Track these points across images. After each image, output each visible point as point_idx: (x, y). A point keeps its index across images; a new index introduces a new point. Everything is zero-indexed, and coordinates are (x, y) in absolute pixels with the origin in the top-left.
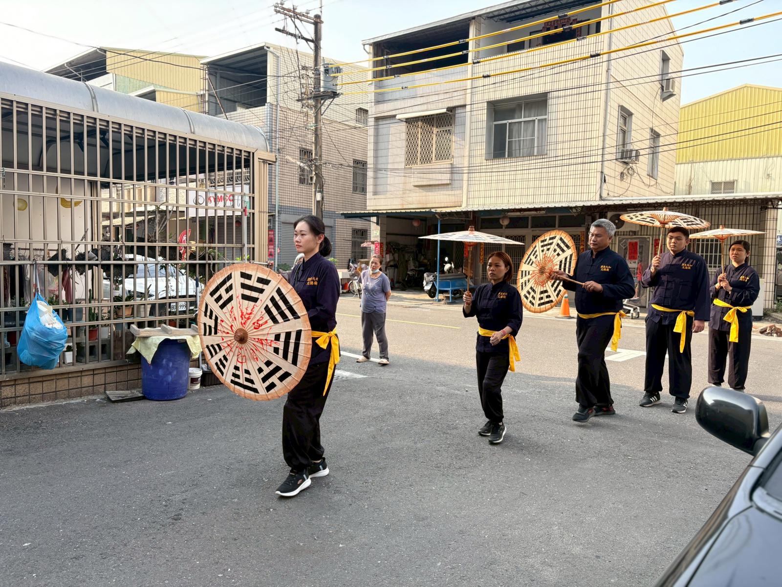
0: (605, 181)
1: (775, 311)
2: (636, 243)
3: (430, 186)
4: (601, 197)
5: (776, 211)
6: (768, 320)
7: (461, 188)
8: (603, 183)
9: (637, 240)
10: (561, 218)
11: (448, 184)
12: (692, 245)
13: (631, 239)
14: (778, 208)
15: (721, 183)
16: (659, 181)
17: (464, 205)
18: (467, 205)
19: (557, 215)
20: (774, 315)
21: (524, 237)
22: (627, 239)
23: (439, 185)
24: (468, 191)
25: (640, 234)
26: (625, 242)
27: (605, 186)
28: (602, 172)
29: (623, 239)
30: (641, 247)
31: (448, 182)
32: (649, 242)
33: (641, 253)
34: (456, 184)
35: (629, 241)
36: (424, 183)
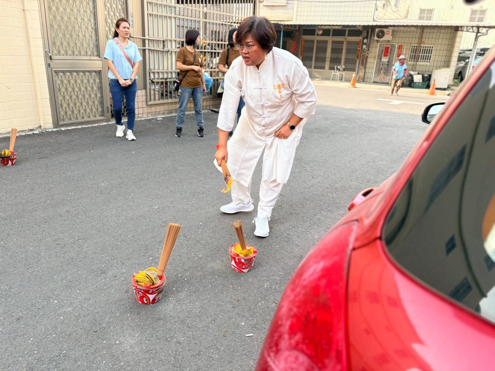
0: (377, 10)
1: (453, 86)
2: (388, 47)
3: (273, 6)
4: (374, 19)
5: (462, 32)
6: (449, 90)
7: (293, 9)
8: (376, 11)
9: (389, 46)
10: (349, 31)
11: (284, 6)
12: (417, 50)
13: (386, 45)
14: (463, 31)
15: (425, 10)
16: (399, 9)
17: (294, 20)
18: (296, 20)
19: (347, 29)
20: (453, 87)
21: (327, 41)
22: (384, 45)
23: (279, 6)
24: (297, 11)
25: (391, 42)
26: (383, 47)
27: (376, 12)
28: (376, 4)
29: (382, 44)
30: (391, 50)
31: (285, 4)
32: (395, 47)
33: (390, 53)
34: (290, 6)
35: (385, 46)
36: (270, 4)
